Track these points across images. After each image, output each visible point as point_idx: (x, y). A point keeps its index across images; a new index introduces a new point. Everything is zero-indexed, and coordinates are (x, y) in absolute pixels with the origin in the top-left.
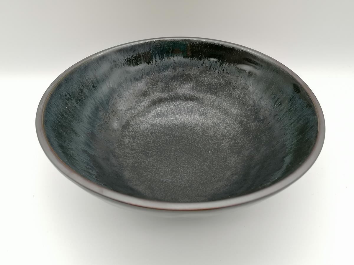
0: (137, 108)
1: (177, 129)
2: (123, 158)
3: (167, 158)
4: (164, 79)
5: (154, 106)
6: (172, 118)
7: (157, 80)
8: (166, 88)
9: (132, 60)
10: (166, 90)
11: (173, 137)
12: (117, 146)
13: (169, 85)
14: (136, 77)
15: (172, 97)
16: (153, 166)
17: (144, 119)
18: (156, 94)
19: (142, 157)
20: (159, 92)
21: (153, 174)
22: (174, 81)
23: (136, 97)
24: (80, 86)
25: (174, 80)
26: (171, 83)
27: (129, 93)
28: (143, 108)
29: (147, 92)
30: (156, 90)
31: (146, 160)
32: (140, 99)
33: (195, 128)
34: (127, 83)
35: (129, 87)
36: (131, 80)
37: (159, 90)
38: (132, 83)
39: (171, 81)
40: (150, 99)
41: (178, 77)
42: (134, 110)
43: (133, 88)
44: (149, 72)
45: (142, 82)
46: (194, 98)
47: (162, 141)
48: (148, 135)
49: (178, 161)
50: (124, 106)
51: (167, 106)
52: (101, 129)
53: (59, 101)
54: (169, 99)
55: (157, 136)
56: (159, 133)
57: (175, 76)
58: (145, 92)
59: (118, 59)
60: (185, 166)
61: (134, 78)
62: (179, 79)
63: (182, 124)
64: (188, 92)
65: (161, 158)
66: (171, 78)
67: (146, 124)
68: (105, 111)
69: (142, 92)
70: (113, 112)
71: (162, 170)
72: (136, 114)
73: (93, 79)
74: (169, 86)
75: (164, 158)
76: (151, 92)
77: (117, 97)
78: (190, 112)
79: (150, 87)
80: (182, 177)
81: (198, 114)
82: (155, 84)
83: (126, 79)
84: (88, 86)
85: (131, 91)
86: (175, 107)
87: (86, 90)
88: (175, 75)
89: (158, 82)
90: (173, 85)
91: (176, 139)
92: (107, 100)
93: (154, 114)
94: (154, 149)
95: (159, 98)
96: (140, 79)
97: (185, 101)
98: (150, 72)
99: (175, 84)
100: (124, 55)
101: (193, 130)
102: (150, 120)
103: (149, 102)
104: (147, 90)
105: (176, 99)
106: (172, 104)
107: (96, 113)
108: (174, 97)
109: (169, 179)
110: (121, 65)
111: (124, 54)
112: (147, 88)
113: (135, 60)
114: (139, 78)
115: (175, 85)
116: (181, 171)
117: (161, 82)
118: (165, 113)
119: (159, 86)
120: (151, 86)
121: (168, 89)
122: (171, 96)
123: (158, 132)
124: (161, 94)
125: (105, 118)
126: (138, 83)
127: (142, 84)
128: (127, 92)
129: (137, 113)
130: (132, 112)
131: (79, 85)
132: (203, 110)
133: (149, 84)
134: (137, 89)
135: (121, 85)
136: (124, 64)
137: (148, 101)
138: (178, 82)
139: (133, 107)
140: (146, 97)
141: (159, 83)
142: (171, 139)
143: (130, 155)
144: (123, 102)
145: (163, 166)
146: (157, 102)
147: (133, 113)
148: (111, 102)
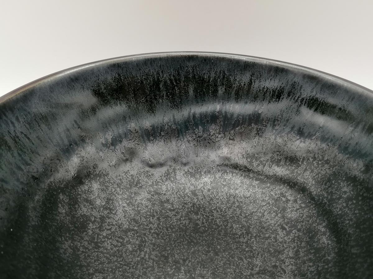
0: (264, 166)
1: (269, 243)
2: (172, 185)
3: (193, 242)
4: (339, 168)
5: (288, 187)
6: (286, 227)
7: (327, 160)
8: (328, 183)
9: (319, 103)
10: (325, 184)
11: (247, 242)
12: (186, 171)
13: (335, 182)
14: (303, 129)
15: (321, 203)
16: (172, 227)
17: (256, 186)
18: (306, 176)
19: (185, 208)
20: (313, 178)
21: (156, 231)
22: (348, 185)
23: (278, 153)
24: (219, 80)
25: (350, 184)
26: (342, 183)
27: (275, 139)
28: (271, 174)
29: (299, 161)
30: (312, 171)
31: (182, 215)
32: (281, 160)
33: (285, 273)
34: (284, 126)
35: (283, 133)
36: (292, 128)
37: (316, 175)
38: (289, 132)
39: (345, 180)
40: (292, 172)
41: (361, 185)
42: (259, 165)
43: (286, 139)
44: (328, 138)
45: (304, 142)
46: (344, 240)
47: (232, 227)
48: (234, 203)
49: (190, 261)
50: (252, 147)
51: (303, 205)
52: (195, 139)
53: (172, 70)
54: (314, 201)
55: (238, 217)
56: (245, 217)
57: (358, 180)
58: (297, 159)
59: (301, 87)
60: (182, 275)
61: (300, 128)
62: (359, 190)
63: (283, 246)
64: (347, 222)
65: (192, 234)
66: (349, 175)
67: (250, 193)
68: (223, 130)
69: (293, 155)
70: (231, 139)
71: (167, 241)
72: (256, 171)
73: (244, 85)
74: (333, 184)
75: (191, 238)
76: (303, 167)
77: (255, 130)
78: (314, 249)
79: (308, 159)
80: (157, 275)
81: (318, 266)
82: (320, 162)
83: (288, 120)
84: (230, 87)
85: (279, 140)
86: (308, 219)
87: (223, 89)
88: (359, 178)
89: (328, 163)
90: (341, 188)
91: (244, 247)
92: (239, 121)
93: (276, 194)
94: (207, 220)
95: (304, 185)
96: (307, 136)
97: (330, 229)
98: (330, 140)
99: (345, 189)
100: (313, 88)
101: (279, 272)
102: (261, 194)
103: (287, 176)
104: (301, 160)
105: (324, 210)
106: (310, 211)
107: (208, 121)
108: (324, 206)
109: (149, 255)
110: (299, 97)
111: (316, 86)
112: (304, 155)
113: (323, 107)
114: (306, 134)
115: (343, 190)
116: (169, 269)
117: (331, 166)
118: (289, 210)
119: (322, 170)
120: (311, 160)
121: (329, 187)
122: (323, 200)
123: (247, 215)
124: (314, 183)
125: (213, 135)
126: (298, 139)
127: (302, 145)
128: (273, 137)
129: (258, 171)
130: (254, 163)
131: (219, 77)
132: (331, 270)
133: (312, 155)
134: (289, 145)
135: (274, 122)
136: (303, 99)
137: (288, 172)
138: (352, 193)
139: (261, 159)
140: (291, 166)
141: (326, 165)
142: (241, 240)
143: (183, 192)
144: (257, 142)
145: (176, 241)
146: (296, 187)
147: (253, 166)
148: (241, 128)
